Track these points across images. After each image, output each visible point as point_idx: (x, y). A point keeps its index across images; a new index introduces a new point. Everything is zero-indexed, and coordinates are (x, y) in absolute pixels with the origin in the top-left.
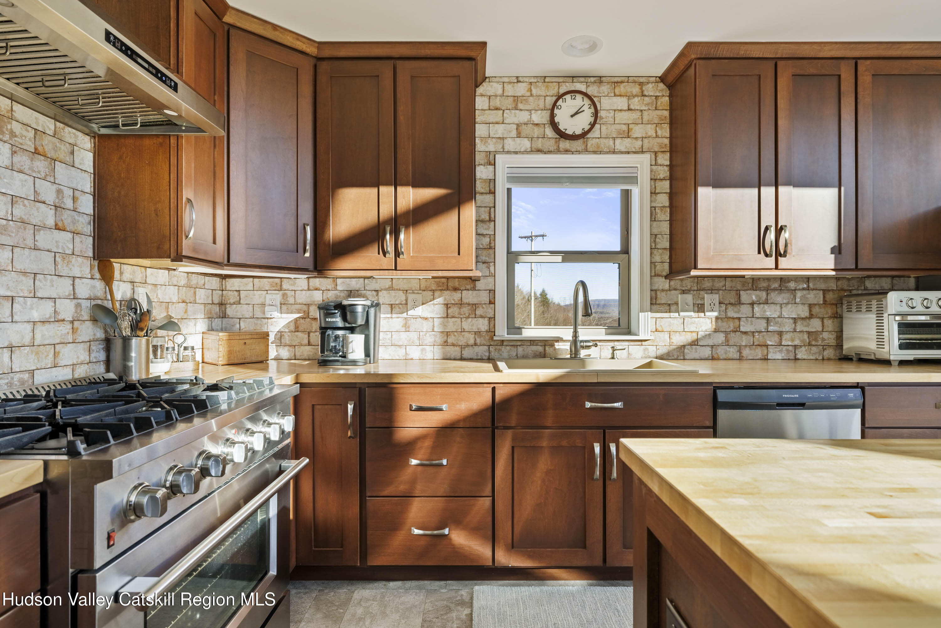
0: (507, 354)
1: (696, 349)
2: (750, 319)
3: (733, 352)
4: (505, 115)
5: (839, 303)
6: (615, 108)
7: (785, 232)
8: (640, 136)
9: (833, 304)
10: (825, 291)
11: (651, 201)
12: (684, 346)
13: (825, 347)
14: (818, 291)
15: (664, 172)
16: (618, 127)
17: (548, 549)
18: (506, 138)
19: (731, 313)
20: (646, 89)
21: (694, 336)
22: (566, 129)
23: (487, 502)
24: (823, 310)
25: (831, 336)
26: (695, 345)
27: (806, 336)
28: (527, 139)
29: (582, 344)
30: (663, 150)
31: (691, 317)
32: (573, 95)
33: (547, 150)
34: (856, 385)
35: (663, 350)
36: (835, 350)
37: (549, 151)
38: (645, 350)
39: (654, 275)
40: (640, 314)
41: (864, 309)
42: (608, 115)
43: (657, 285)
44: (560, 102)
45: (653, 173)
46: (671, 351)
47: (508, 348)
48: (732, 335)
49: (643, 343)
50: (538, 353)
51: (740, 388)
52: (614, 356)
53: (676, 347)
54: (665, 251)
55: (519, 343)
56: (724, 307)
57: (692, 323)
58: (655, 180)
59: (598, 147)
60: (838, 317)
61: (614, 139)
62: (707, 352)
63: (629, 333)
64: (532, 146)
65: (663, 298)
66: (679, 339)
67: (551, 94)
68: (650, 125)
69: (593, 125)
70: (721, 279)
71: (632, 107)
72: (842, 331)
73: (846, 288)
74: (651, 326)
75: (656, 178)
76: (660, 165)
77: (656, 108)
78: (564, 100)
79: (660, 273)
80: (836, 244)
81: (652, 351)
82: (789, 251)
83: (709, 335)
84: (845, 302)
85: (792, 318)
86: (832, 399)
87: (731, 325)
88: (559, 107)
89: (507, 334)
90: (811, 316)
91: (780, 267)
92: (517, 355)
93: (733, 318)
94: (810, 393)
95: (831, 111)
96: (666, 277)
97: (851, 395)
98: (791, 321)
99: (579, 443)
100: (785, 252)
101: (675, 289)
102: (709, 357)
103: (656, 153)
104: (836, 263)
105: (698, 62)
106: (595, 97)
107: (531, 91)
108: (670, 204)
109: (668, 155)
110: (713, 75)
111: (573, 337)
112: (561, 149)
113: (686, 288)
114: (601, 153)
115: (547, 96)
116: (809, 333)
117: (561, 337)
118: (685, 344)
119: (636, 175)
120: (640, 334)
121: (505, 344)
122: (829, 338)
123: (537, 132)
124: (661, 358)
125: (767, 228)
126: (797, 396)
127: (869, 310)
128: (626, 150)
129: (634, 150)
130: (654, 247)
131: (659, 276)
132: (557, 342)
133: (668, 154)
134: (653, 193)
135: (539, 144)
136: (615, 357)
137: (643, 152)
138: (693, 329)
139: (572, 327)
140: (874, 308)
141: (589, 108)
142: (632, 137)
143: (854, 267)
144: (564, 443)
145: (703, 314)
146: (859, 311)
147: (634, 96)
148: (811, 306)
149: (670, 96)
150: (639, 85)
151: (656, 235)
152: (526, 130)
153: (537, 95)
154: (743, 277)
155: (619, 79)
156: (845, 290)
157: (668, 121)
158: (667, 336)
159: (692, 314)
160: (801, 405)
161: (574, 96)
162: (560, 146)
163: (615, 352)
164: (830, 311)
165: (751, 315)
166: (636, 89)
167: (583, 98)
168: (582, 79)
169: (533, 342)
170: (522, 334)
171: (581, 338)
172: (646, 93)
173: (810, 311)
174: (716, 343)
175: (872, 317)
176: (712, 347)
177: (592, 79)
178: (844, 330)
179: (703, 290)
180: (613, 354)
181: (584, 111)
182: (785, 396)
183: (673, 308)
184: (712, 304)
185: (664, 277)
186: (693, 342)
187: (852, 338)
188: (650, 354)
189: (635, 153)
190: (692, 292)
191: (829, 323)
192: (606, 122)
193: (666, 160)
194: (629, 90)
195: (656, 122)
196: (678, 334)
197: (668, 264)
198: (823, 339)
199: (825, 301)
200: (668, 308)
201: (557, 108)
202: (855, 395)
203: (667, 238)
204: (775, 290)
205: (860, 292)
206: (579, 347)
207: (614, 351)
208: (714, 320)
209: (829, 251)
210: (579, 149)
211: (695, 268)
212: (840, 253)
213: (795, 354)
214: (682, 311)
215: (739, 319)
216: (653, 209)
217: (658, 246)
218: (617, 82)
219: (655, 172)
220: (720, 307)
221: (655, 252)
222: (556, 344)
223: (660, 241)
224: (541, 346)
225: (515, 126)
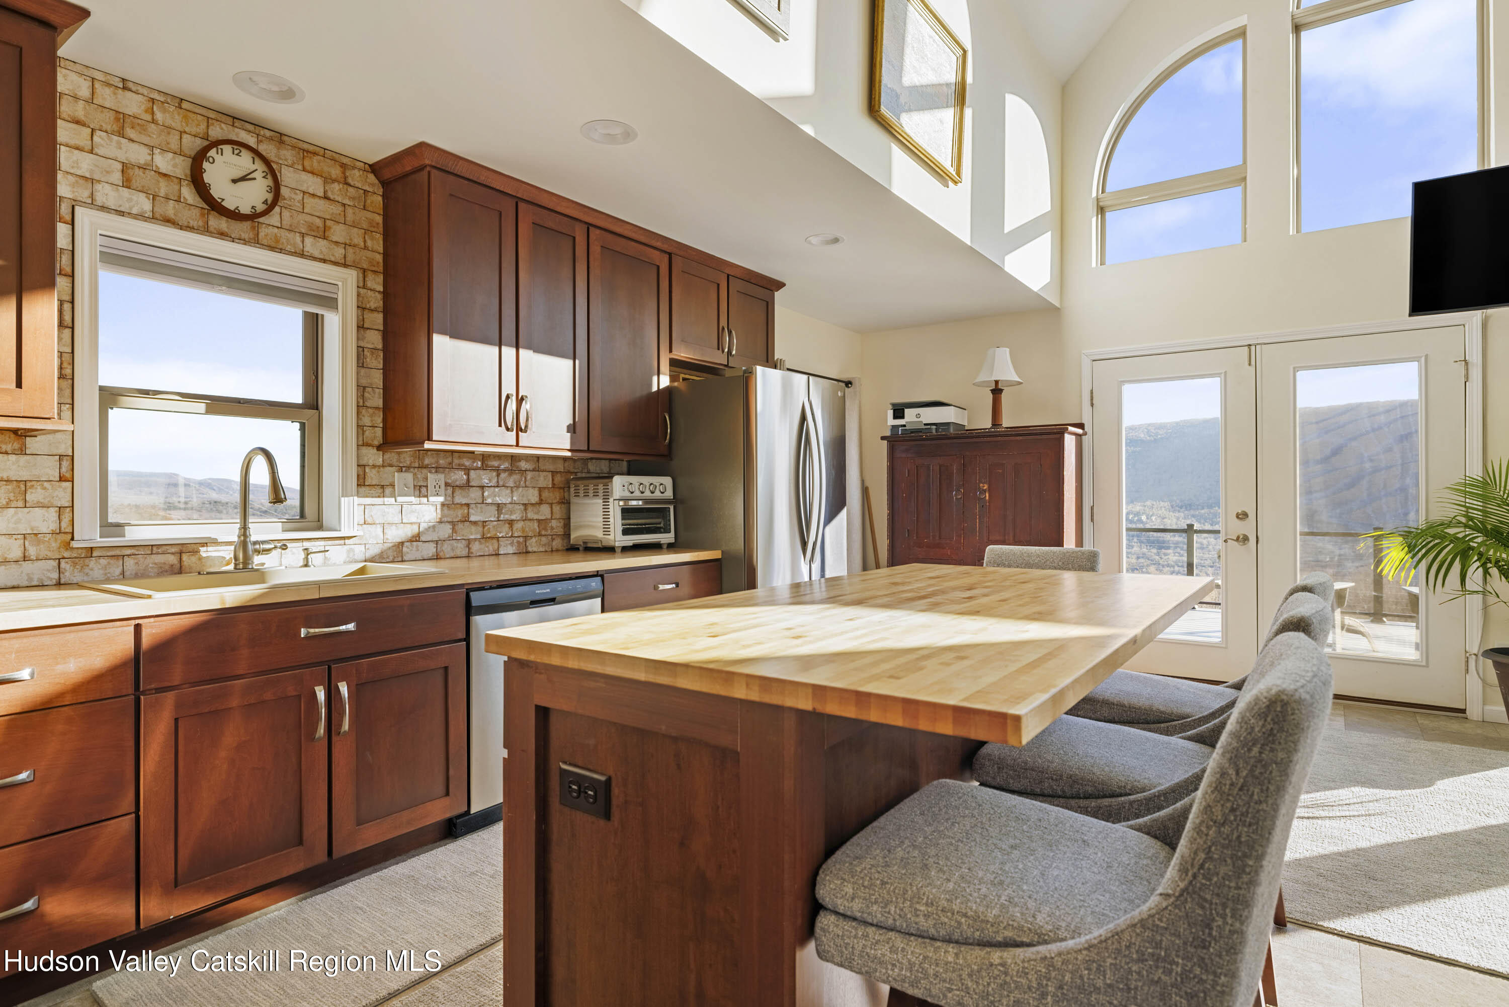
0: (101, 572)
1: (417, 546)
2: (479, 506)
3: (461, 549)
4: (95, 138)
5: (566, 487)
6: (304, 189)
7: (526, 403)
8: (341, 240)
9: (560, 488)
10: (554, 473)
11: (358, 339)
12: (402, 543)
13: (554, 537)
14: (547, 473)
15: (375, 300)
16: (309, 218)
17: (240, 867)
18: (99, 181)
19: (460, 499)
20: (350, 175)
21: (415, 530)
22: (223, 200)
23: (127, 823)
24: (551, 494)
25: (559, 525)
26: (416, 541)
27: (536, 525)
28: (145, 195)
29: (257, 546)
30: (374, 269)
31: (410, 503)
32: (235, 147)
33: (186, 224)
34: (596, 573)
35: (374, 551)
36: (563, 540)
37: (188, 227)
38: (349, 551)
39: (363, 444)
40: (343, 499)
41: (591, 494)
42: (293, 196)
43: (366, 458)
44: (212, 153)
45: (361, 299)
46: (385, 551)
47: (103, 561)
48: (460, 525)
49: (347, 541)
50: (167, 567)
51: (491, 588)
52: (307, 561)
53: (391, 545)
54: (377, 412)
55: (128, 552)
56: (450, 490)
57: (412, 512)
58: (364, 309)
59: (277, 241)
60: (566, 503)
61: (303, 235)
62: (430, 549)
63: (320, 528)
64: (155, 209)
65: (372, 476)
66: (397, 534)
67: (194, 133)
68: (356, 229)
69: (270, 208)
70: (448, 454)
71: (330, 195)
72: (569, 518)
73: (572, 470)
74: (359, 518)
75: (364, 306)
76: (371, 290)
77: (364, 206)
78: (220, 151)
79: (370, 442)
80: (572, 422)
81: (360, 552)
82: (529, 426)
83: (434, 527)
84: (572, 486)
85: (523, 504)
86: (579, 590)
87: (460, 513)
88: (211, 160)
89: (100, 537)
90: (541, 502)
91: (520, 444)
92: (123, 573)
93: (462, 505)
94: (560, 586)
95: (567, 273)
96: (379, 448)
97: (594, 584)
98: (522, 507)
99: (291, 691)
100: (526, 426)
101: (391, 466)
102: (433, 556)
103: (364, 271)
104: (572, 443)
105: (434, 172)
106: (273, 162)
107: (153, 113)
108: (384, 347)
109: (380, 278)
110: (451, 195)
111: (239, 537)
112: (211, 229)
113: (405, 465)
114: (281, 251)
115: (185, 132)
116: (539, 521)
117: (213, 536)
118: (403, 540)
119: (335, 296)
120: (342, 529)
121: (95, 554)
122: (557, 527)
123: (163, 188)
124: (372, 560)
125: (508, 397)
126: (548, 590)
127: (596, 495)
128: (321, 257)
129: (333, 259)
130: (361, 404)
131: (368, 445)
132: (203, 546)
133: (382, 277)
134: (361, 327)
135: (170, 209)
136: (310, 563)
137: (345, 265)
138: (414, 520)
139: (238, 521)
140: (601, 493)
141: (264, 177)
142: (330, 239)
143: (586, 448)
144: (268, 696)
145: (394, 499)
146: (586, 496)
147: (334, 181)
148: (541, 490)
149: (384, 196)
150: (341, 167)
151: (364, 388)
152: (140, 178)
153: (166, 125)
154: (473, 452)
155: (311, 148)
156: (571, 473)
157: (381, 229)
158: (379, 530)
159: (412, 499)
160: (552, 601)
161: (238, 151)
162: (210, 223)
163: (309, 557)
164: (557, 495)
165: (480, 501)
166: (336, 172)
167: (253, 158)
168: (251, 127)
169: (153, 548)
170: (124, 536)
171: (253, 538)
172: (350, 181)
173: (540, 495)
174: (442, 537)
175: (600, 501)
176: (437, 542)
177: (268, 133)
178: (571, 517)
179: (426, 467)
180: (307, 559)
181: (255, 179)
182: (538, 592)
183: (388, 491)
184: (437, 487)
185: (375, 448)
186: (413, 537)
187: (580, 527)
188: (356, 557)
189: (335, 263)
190: (412, 470)
191: (557, 508)
192: (290, 206)
193: (378, 283)
194: (326, 169)
195: (365, 227)
196: (394, 527)
197: (381, 429)
198: (552, 528)
199: (553, 484)
200: (380, 491)
201: (208, 160)
202: (596, 584)
203: (380, 393)
204: (505, 470)
205: (584, 475)
206: (251, 553)
207: (308, 555)
208: (439, 507)
209: (565, 429)
210: (245, 236)
211: (429, 438)
212: (574, 432)
213: (526, 547)
214: (399, 496)
215: (468, 505)
216: (360, 349)
217: (368, 404)
218: (308, 152)
219: (363, 297)
220: (446, 490)
221: (364, 411)
222: (202, 549)
223: (369, 396)
224: (173, 553)
225: (120, 166)
